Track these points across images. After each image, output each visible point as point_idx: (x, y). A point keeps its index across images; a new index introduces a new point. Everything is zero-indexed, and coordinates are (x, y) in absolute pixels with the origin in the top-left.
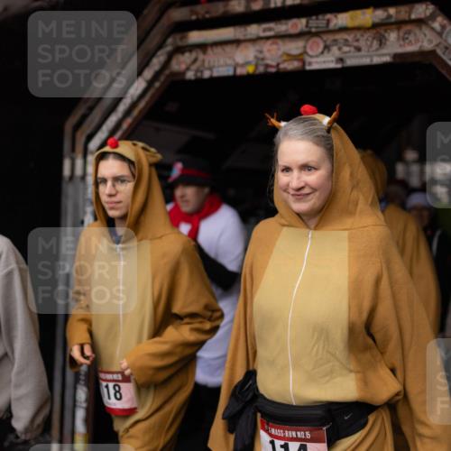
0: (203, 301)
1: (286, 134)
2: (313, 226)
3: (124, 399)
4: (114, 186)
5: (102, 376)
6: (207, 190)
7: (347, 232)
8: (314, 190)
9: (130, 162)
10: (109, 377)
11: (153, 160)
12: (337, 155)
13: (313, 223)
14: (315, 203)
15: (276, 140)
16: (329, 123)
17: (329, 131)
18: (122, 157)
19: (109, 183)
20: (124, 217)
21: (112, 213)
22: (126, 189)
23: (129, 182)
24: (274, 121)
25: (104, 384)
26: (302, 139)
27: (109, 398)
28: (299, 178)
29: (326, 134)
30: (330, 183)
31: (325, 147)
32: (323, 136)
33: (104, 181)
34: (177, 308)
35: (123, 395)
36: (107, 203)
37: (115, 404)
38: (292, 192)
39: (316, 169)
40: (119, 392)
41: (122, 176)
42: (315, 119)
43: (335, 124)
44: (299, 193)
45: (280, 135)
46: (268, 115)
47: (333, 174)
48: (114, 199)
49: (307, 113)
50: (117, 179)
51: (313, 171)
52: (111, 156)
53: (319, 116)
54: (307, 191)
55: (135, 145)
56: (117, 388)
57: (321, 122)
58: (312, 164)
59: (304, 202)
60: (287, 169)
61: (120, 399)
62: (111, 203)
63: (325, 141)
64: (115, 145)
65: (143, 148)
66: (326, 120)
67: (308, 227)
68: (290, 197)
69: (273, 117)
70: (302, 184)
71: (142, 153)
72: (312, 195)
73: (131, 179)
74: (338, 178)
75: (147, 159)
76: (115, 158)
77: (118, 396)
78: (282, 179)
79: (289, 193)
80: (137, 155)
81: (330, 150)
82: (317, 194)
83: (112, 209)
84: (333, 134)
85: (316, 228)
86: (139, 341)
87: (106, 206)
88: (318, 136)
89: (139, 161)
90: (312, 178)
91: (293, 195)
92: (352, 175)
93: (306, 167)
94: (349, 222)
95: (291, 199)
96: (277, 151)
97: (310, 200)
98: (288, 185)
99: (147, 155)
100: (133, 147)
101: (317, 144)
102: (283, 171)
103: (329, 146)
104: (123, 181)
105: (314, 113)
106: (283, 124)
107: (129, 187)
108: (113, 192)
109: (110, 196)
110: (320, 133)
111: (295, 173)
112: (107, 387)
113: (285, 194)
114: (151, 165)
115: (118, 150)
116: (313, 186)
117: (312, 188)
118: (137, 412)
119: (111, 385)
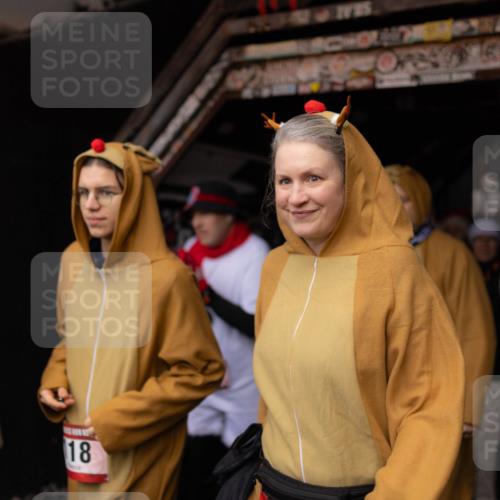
0: (194, 346)
1: (284, 135)
2: (318, 253)
3: (93, 461)
4: (97, 198)
5: (67, 430)
7: (357, 257)
8: (320, 206)
9: (118, 170)
10: (77, 432)
11: (147, 167)
12: (350, 160)
13: (319, 249)
14: (321, 224)
15: (274, 144)
16: (339, 121)
17: (339, 131)
18: (108, 164)
19: (92, 195)
20: (109, 237)
21: (95, 232)
22: (112, 203)
23: (115, 194)
24: (271, 122)
25: (68, 441)
26: (304, 141)
27: (73, 459)
28: (299, 191)
29: (334, 134)
30: (341, 197)
31: (336, 153)
32: (331, 137)
33: (86, 191)
35: (92, 457)
36: (89, 218)
37: (79, 468)
38: (292, 209)
39: (322, 179)
40: (87, 452)
41: (108, 187)
42: (321, 117)
43: (347, 123)
44: (300, 210)
45: (278, 137)
46: (263, 115)
47: (345, 186)
48: (97, 215)
49: (313, 111)
50: (101, 191)
51: (319, 181)
52: (96, 162)
53: (327, 114)
54: (310, 207)
55: (126, 148)
56: (85, 447)
57: (329, 121)
58: (315, 172)
59: (307, 221)
60: (287, 180)
61: (88, 461)
62: (94, 219)
63: (334, 144)
64: (101, 149)
65: (137, 153)
66: (334, 118)
67: (315, 254)
68: (291, 215)
69: (271, 118)
70: (304, 199)
71: (134, 159)
72: (316, 214)
73: (119, 190)
74: (349, 194)
75: (141, 167)
76: (99, 164)
77: (85, 457)
78: (281, 192)
79: (288, 211)
80: (128, 161)
81: (340, 155)
82: (324, 211)
83: (94, 226)
84: (344, 135)
85: (323, 254)
87: (88, 222)
88: (323, 137)
89: (130, 169)
90: (318, 190)
91: (294, 213)
92: (366, 187)
93: (309, 176)
94: (362, 245)
95: (291, 218)
96: (274, 158)
97: (314, 220)
98: (287, 201)
99: (140, 162)
100: (124, 151)
101: (324, 147)
102: (281, 182)
103: (339, 150)
104: (108, 193)
105: (322, 111)
106: (282, 124)
107: (115, 200)
108: (96, 206)
109: (92, 210)
110: (326, 134)
111: (296, 184)
112: (72, 445)
113: (285, 213)
114: (146, 174)
115: (103, 155)
116: (318, 200)
117: (317, 203)
118: (106, 482)
119: (77, 443)
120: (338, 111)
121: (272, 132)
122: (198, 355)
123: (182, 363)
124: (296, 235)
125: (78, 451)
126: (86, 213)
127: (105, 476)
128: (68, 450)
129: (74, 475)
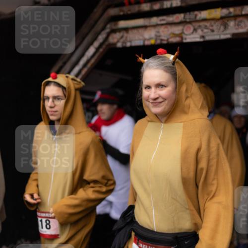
1: (147, 66)
2: (163, 122)
3: (52, 229)
4: (53, 101)
5: (39, 214)
6: (115, 107)
7: (182, 123)
8: (165, 99)
9: (63, 88)
10: (43, 215)
11: (77, 86)
12: (179, 77)
13: (164, 120)
14: (165, 108)
15: (142, 70)
16: (174, 59)
17: (173, 63)
18: (58, 85)
19: (51, 100)
20: (59, 120)
21: (52, 117)
22: (61, 104)
23: (62, 99)
24: (141, 59)
25: (39, 219)
27: (42, 228)
28: (155, 92)
29: (172, 65)
30: (174, 96)
31: (172, 75)
32: (170, 67)
33: (48, 98)
35: (51, 226)
36: (50, 111)
37: (46, 232)
38: (151, 101)
39: (165, 87)
40: (49, 224)
41: (58, 96)
42: (165, 57)
43: (177, 60)
44: (155, 101)
45: (144, 66)
46: (137, 55)
47: (177, 89)
48: (53, 110)
49: (161, 53)
51: (164, 87)
53: (168, 55)
54: (160, 100)
55: (67, 77)
56: (48, 222)
58: (162, 84)
59: (159, 107)
60: (148, 87)
61: (50, 228)
62: (52, 112)
63: (171, 70)
64: (55, 78)
66: (171, 57)
67: (161, 122)
68: (150, 104)
69: (140, 57)
70: (157, 96)
71: (71, 82)
72: (163, 103)
73: (64, 98)
75: (74, 86)
76: (54, 85)
77: (48, 226)
78: (145, 93)
79: (149, 102)
80: (68, 83)
81: (174, 75)
82: (166, 102)
83: (52, 115)
84: (176, 66)
85: (166, 122)
87: (49, 113)
88: (166, 67)
89: (69, 87)
90: (163, 92)
91: (152, 103)
92: (187, 90)
93: (159, 86)
94: (184, 118)
95: (151, 105)
96: (142, 76)
97: (161, 106)
98: (149, 97)
99: (74, 84)
100: (66, 79)
101: (166, 71)
102: (146, 88)
103: (173, 73)
104: (59, 99)
105: (165, 54)
106: (146, 60)
107: (62, 102)
108: (53, 105)
109: (51, 107)
110: (168, 65)
111: (153, 89)
112: (41, 221)
114: (76, 90)
115: (56, 80)
117: (163, 98)
118: (59, 238)
119: (44, 220)
120: (173, 54)
121: (141, 64)
122: (103, 177)
123: (95, 182)
124: (153, 113)
125: (44, 224)
126: (48, 109)
127: (58, 235)
128: (40, 223)
129: (44, 235)
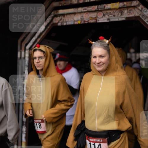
0: (68, 96)
2: (103, 75)
3: (42, 128)
4: (39, 60)
5: (35, 121)
6: (67, 62)
7: (114, 77)
8: (104, 64)
9: (44, 52)
10: (37, 121)
11: (51, 51)
12: (111, 52)
13: (103, 74)
14: (104, 68)
16: (108, 42)
17: (108, 45)
18: (41, 50)
19: (37, 59)
21: (38, 68)
23: (43, 58)
24: (91, 42)
25: (35, 123)
26: (100, 47)
27: (37, 128)
28: (99, 60)
29: (107, 46)
30: (109, 61)
31: (107, 50)
32: (106, 47)
33: (36, 58)
34: (60, 98)
36: (37, 65)
37: (39, 130)
38: (97, 64)
39: (104, 57)
40: (40, 126)
41: (41, 57)
42: (104, 41)
43: (110, 43)
44: (98, 65)
45: (93, 46)
46: (88, 40)
47: (110, 59)
48: (39, 64)
49: (101, 39)
50: (40, 57)
51: (103, 57)
52: (38, 50)
53: (105, 40)
54: (101, 64)
55: (45, 46)
56: (40, 125)
57: (106, 42)
58: (102, 55)
59: (101, 67)
60: (95, 57)
61: (41, 128)
63: (107, 48)
64: (39, 47)
65: (48, 48)
66: (107, 41)
67: (102, 75)
68: (96, 66)
69: (90, 40)
70: (100, 62)
71: (47, 49)
72: (103, 65)
73: (44, 57)
74: (111, 60)
75: (49, 51)
76: (39, 51)
77: (40, 127)
78: (93, 60)
79: (95, 64)
80: (46, 50)
81: (109, 51)
82: (105, 65)
83: (38, 67)
84: (110, 46)
85: (105, 75)
86: (47, 109)
87: (36, 66)
88: (105, 47)
89: (47, 52)
90: (103, 60)
91: (97, 65)
92: (116, 59)
93: (101, 56)
94: (115, 74)
96: (92, 51)
98: (95, 62)
99: (49, 50)
101: (105, 49)
102: (94, 57)
104: (42, 58)
106: (94, 42)
107: (43, 60)
108: (39, 62)
109: (37, 63)
110: (105, 46)
111: (98, 58)
112: (36, 124)
113: (94, 65)
114: (50, 53)
116: (103, 62)
117: (103, 63)
118: (46, 132)
119: (38, 124)
120: (108, 40)
124: (97, 70)
125: (38, 126)
126: (35, 64)
127: (46, 131)
129: (38, 132)
